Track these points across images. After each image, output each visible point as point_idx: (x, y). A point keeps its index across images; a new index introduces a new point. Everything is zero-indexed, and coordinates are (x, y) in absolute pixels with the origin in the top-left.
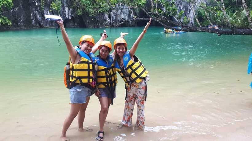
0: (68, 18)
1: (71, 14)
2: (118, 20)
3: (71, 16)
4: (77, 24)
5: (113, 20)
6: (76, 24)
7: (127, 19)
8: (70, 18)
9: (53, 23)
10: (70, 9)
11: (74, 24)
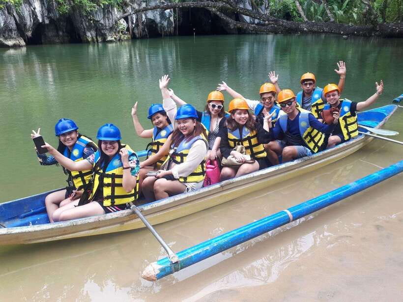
0: (43, 21)
1: (48, 14)
2: (143, 23)
3: (49, 18)
4: (63, 32)
5: (132, 23)
6: (61, 33)
7: (158, 20)
8: (47, 22)
9: (12, 33)
10: (44, 3)
11: (57, 32)
